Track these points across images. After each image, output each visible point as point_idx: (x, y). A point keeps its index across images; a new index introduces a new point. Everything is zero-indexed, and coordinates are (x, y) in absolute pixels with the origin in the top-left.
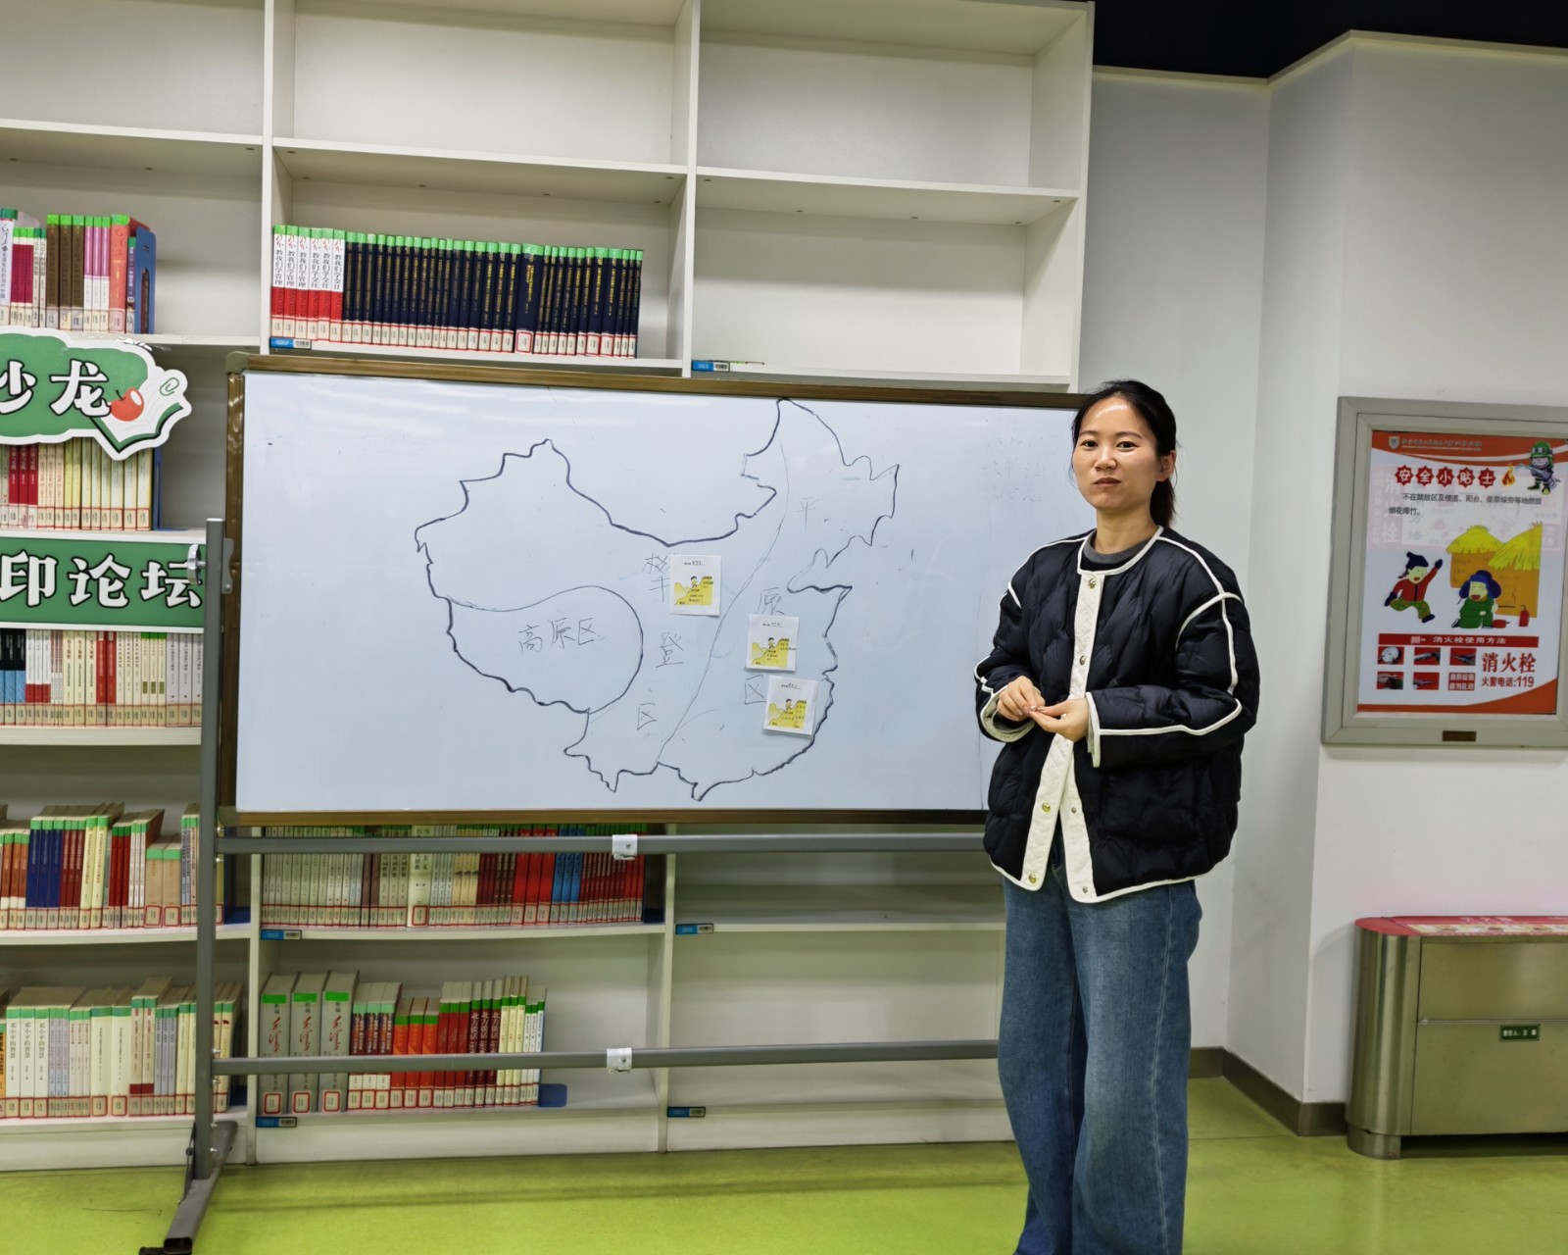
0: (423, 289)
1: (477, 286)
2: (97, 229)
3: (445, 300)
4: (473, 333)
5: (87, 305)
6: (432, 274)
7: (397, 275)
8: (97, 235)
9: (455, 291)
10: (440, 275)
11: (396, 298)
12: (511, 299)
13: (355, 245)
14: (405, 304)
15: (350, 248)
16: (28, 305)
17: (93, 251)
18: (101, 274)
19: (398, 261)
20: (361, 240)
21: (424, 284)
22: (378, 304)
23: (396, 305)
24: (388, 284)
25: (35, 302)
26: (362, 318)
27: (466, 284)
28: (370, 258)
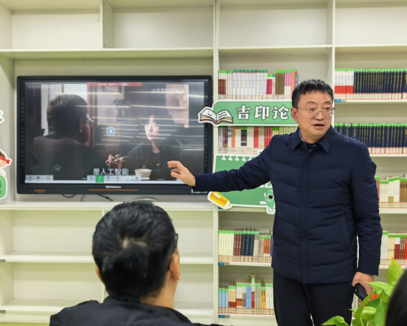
0: (376, 83)
1: (391, 81)
2: (288, 74)
3: (382, 86)
4: (390, 94)
5: (285, 93)
6: (379, 79)
7: (369, 80)
8: (288, 75)
9: (385, 83)
10: (381, 79)
11: (368, 86)
12: (401, 84)
13: (357, 73)
14: (371, 88)
15: (355, 73)
16: (271, 95)
17: (287, 79)
18: (289, 85)
19: (369, 76)
20: (358, 71)
21: (376, 82)
22: (363, 88)
23: (368, 88)
24: (366, 83)
25: (273, 94)
26: (359, 92)
27: (388, 81)
28: (361, 76)
